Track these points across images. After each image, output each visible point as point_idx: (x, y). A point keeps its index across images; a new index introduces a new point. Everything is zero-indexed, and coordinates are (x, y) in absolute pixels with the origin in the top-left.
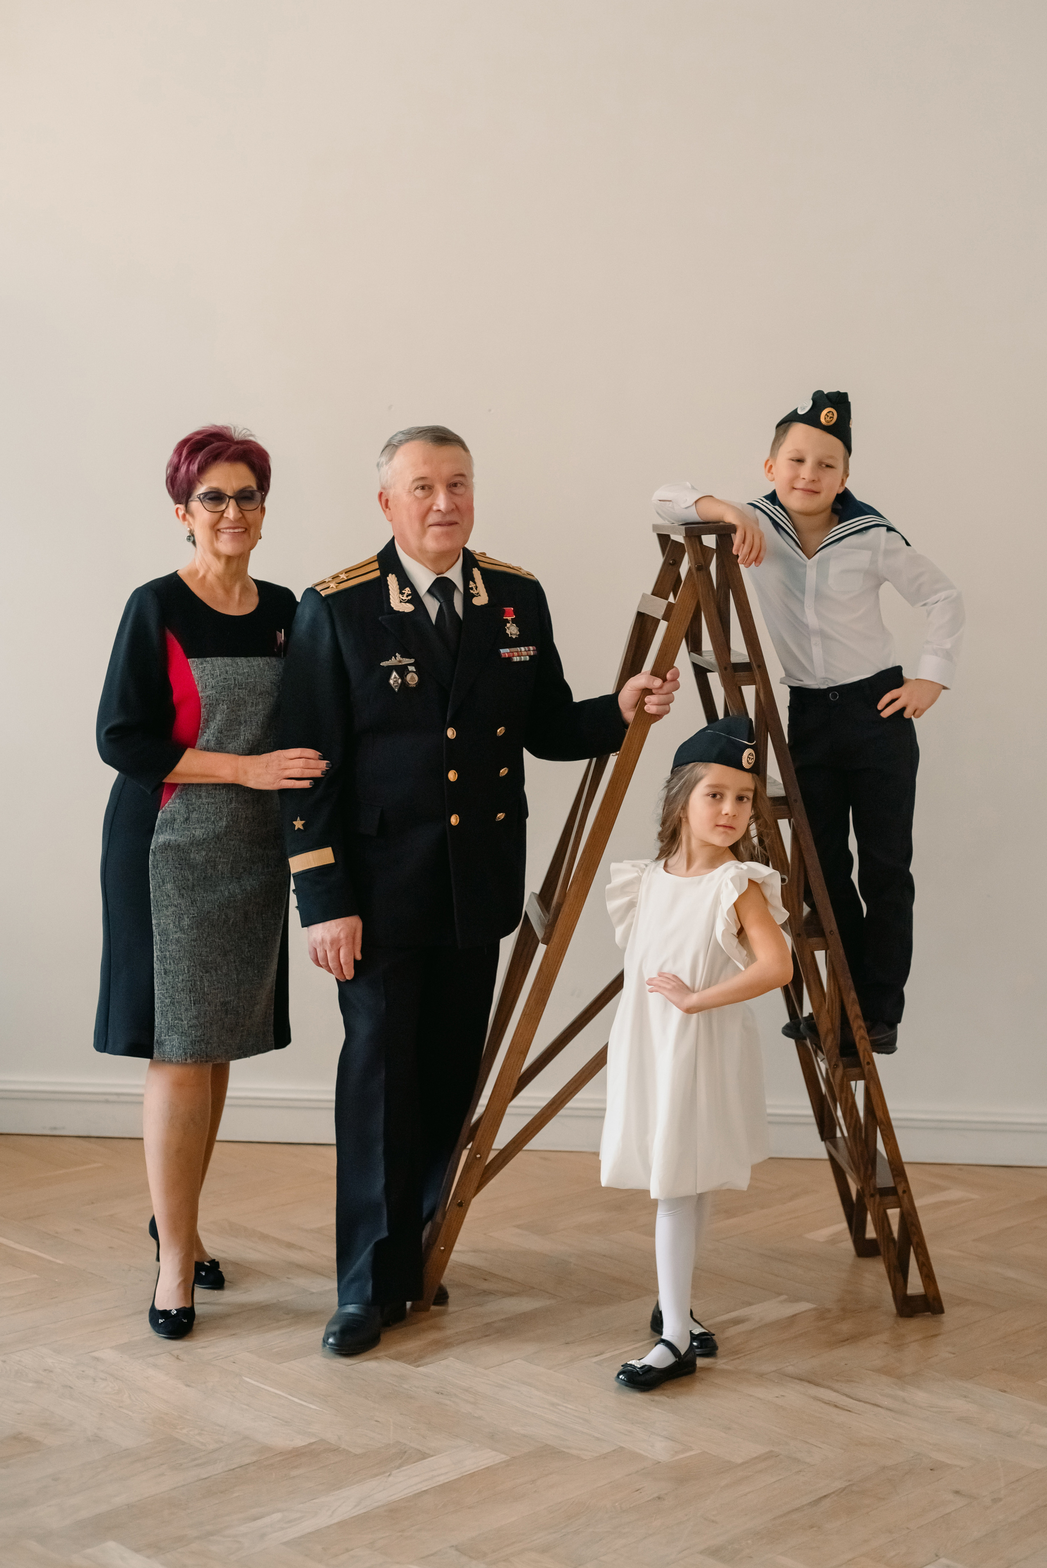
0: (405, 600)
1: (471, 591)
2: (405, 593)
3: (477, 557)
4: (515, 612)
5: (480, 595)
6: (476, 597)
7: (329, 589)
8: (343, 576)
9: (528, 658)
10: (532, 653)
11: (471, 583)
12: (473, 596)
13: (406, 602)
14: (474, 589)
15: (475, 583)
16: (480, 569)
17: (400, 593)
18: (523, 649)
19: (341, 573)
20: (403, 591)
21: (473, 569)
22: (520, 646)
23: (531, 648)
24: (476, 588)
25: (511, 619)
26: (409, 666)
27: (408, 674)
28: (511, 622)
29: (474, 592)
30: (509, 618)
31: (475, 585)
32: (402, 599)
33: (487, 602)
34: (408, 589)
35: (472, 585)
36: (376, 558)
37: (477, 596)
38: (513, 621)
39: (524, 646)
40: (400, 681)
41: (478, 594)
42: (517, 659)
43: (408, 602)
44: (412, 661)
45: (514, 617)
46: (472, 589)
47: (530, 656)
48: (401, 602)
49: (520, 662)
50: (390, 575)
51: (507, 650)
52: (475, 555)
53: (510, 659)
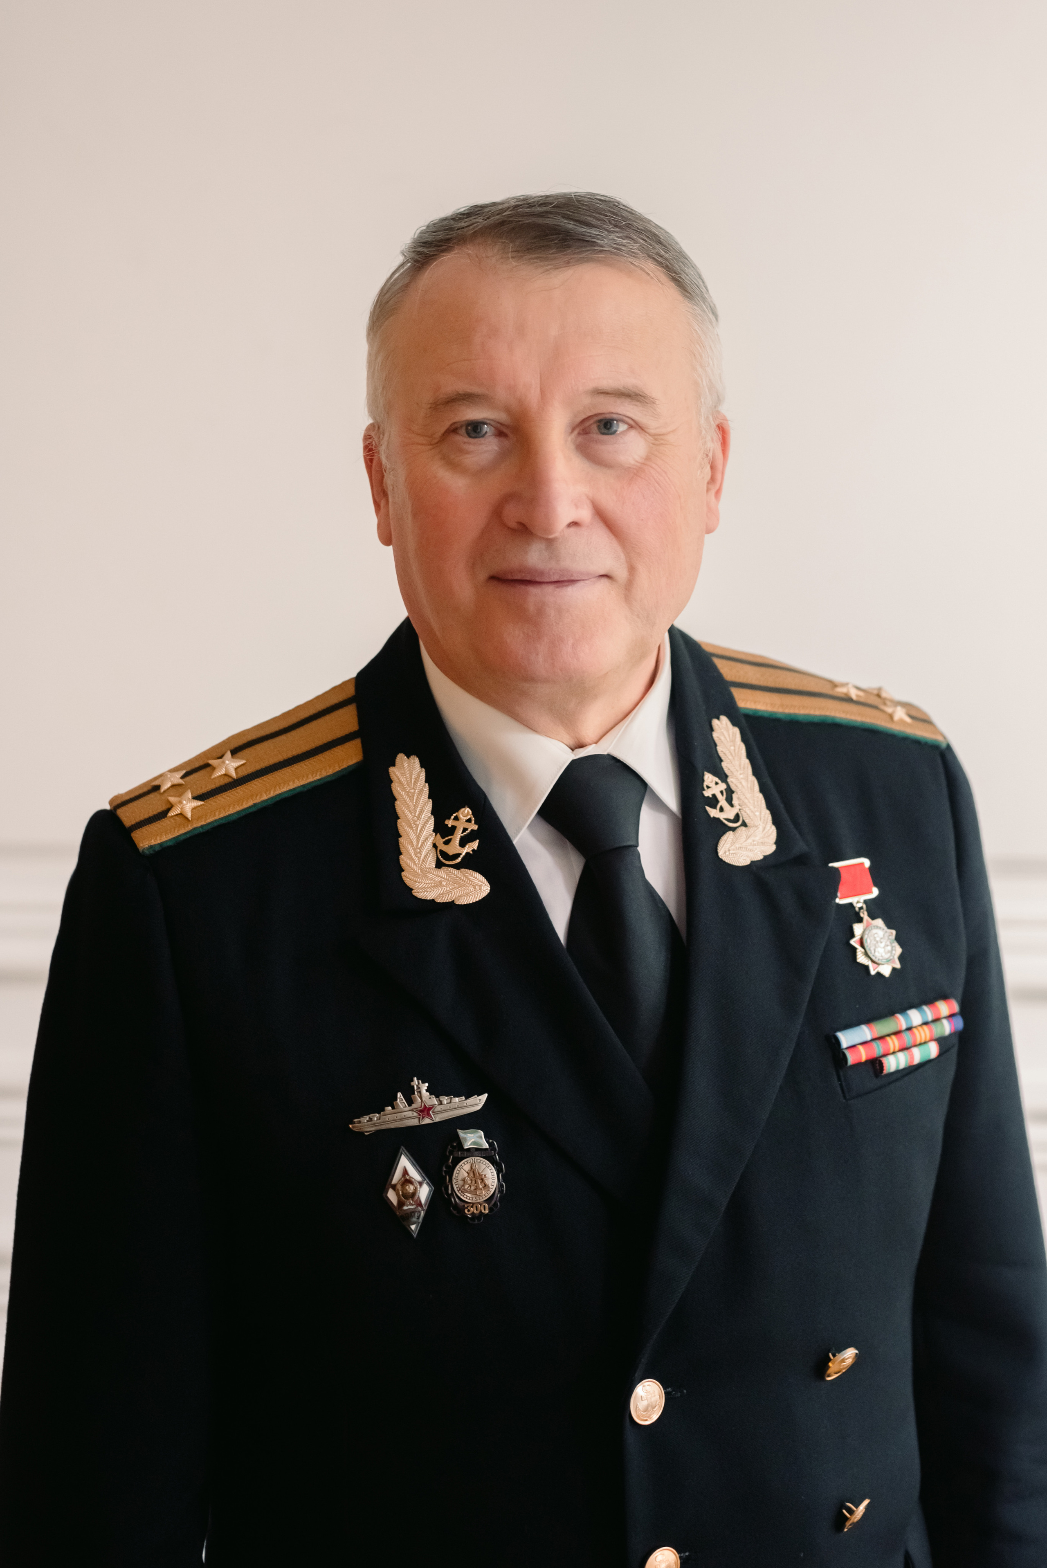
0: (457, 856)
1: (713, 813)
2: (454, 828)
3: (728, 671)
4: (877, 875)
5: (744, 824)
6: (729, 836)
7: (164, 822)
8: (230, 766)
9: (933, 1050)
10: (946, 1028)
11: (709, 779)
12: (720, 828)
13: (457, 867)
14: (722, 801)
15: (723, 777)
16: (738, 718)
17: (436, 830)
18: (915, 1016)
19: (217, 752)
20: (450, 823)
21: (715, 722)
22: (903, 1010)
23: (944, 1008)
24: (729, 794)
25: (865, 902)
26: (464, 1128)
27: (457, 1161)
28: (864, 915)
29: (722, 816)
30: (858, 901)
31: (723, 786)
32: (443, 854)
33: (773, 848)
34: (466, 813)
35: (712, 785)
36: (351, 691)
37: (734, 829)
38: (875, 909)
39: (916, 1005)
40: (424, 1193)
41: (737, 818)
42: (898, 1063)
43: (470, 863)
44: (478, 1102)
45: (875, 892)
46: (713, 802)
47: (941, 1041)
48: (439, 865)
49: (911, 1071)
50: (401, 758)
51: (864, 1033)
52: (718, 662)
53: (875, 1064)
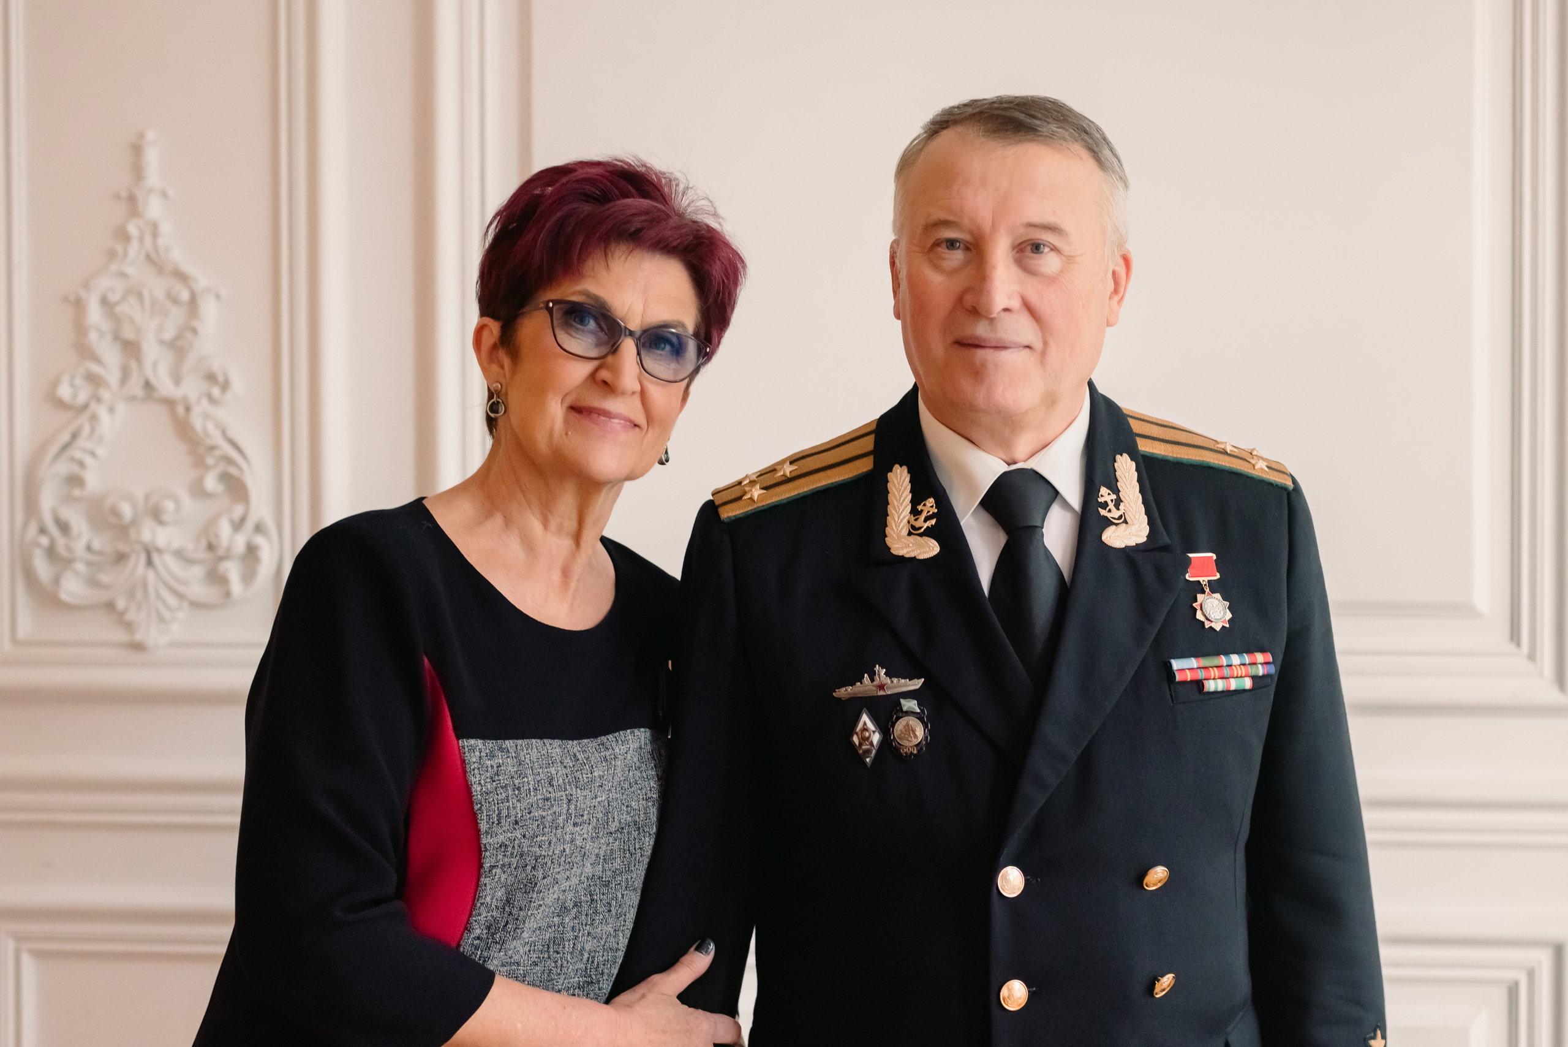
0: (921, 528)
1: (1103, 512)
2: (922, 511)
3: (1136, 426)
4: (1220, 564)
5: (1126, 522)
6: (1113, 528)
7: (740, 503)
8: (788, 470)
9: (1248, 684)
10: (1261, 671)
11: (1104, 491)
12: (1107, 523)
13: (921, 535)
14: (1111, 506)
15: (1116, 491)
16: (1134, 454)
17: (911, 513)
18: (1235, 659)
19: (782, 463)
20: (920, 508)
21: (1118, 457)
22: (1227, 653)
23: (1260, 657)
24: (1118, 503)
25: (1209, 581)
26: (905, 698)
27: (898, 718)
28: (1207, 590)
29: (1109, 515)
30: (1204, 580)
31: (1114, 497)
32: (913, 527)
33: (1145, 539)
34: (931, 501)
35: (1105, 495)
36: (874, 427)
37: (1117, 524)
38: (1214, 587)
39: (1238, 652)
40: (876, 738)
41: (1120, 517)
42: (1216, 686)
43: (929, 533)
44: (917, 684)
45: (1218, 576)
46: (1105, 505)
47: (1254, 678)
48: (910, 534)
49: (1227, 693)
50: (897, 467)
51: (1193, 663)
52: (1131, 421)
53: (1199, 684)
